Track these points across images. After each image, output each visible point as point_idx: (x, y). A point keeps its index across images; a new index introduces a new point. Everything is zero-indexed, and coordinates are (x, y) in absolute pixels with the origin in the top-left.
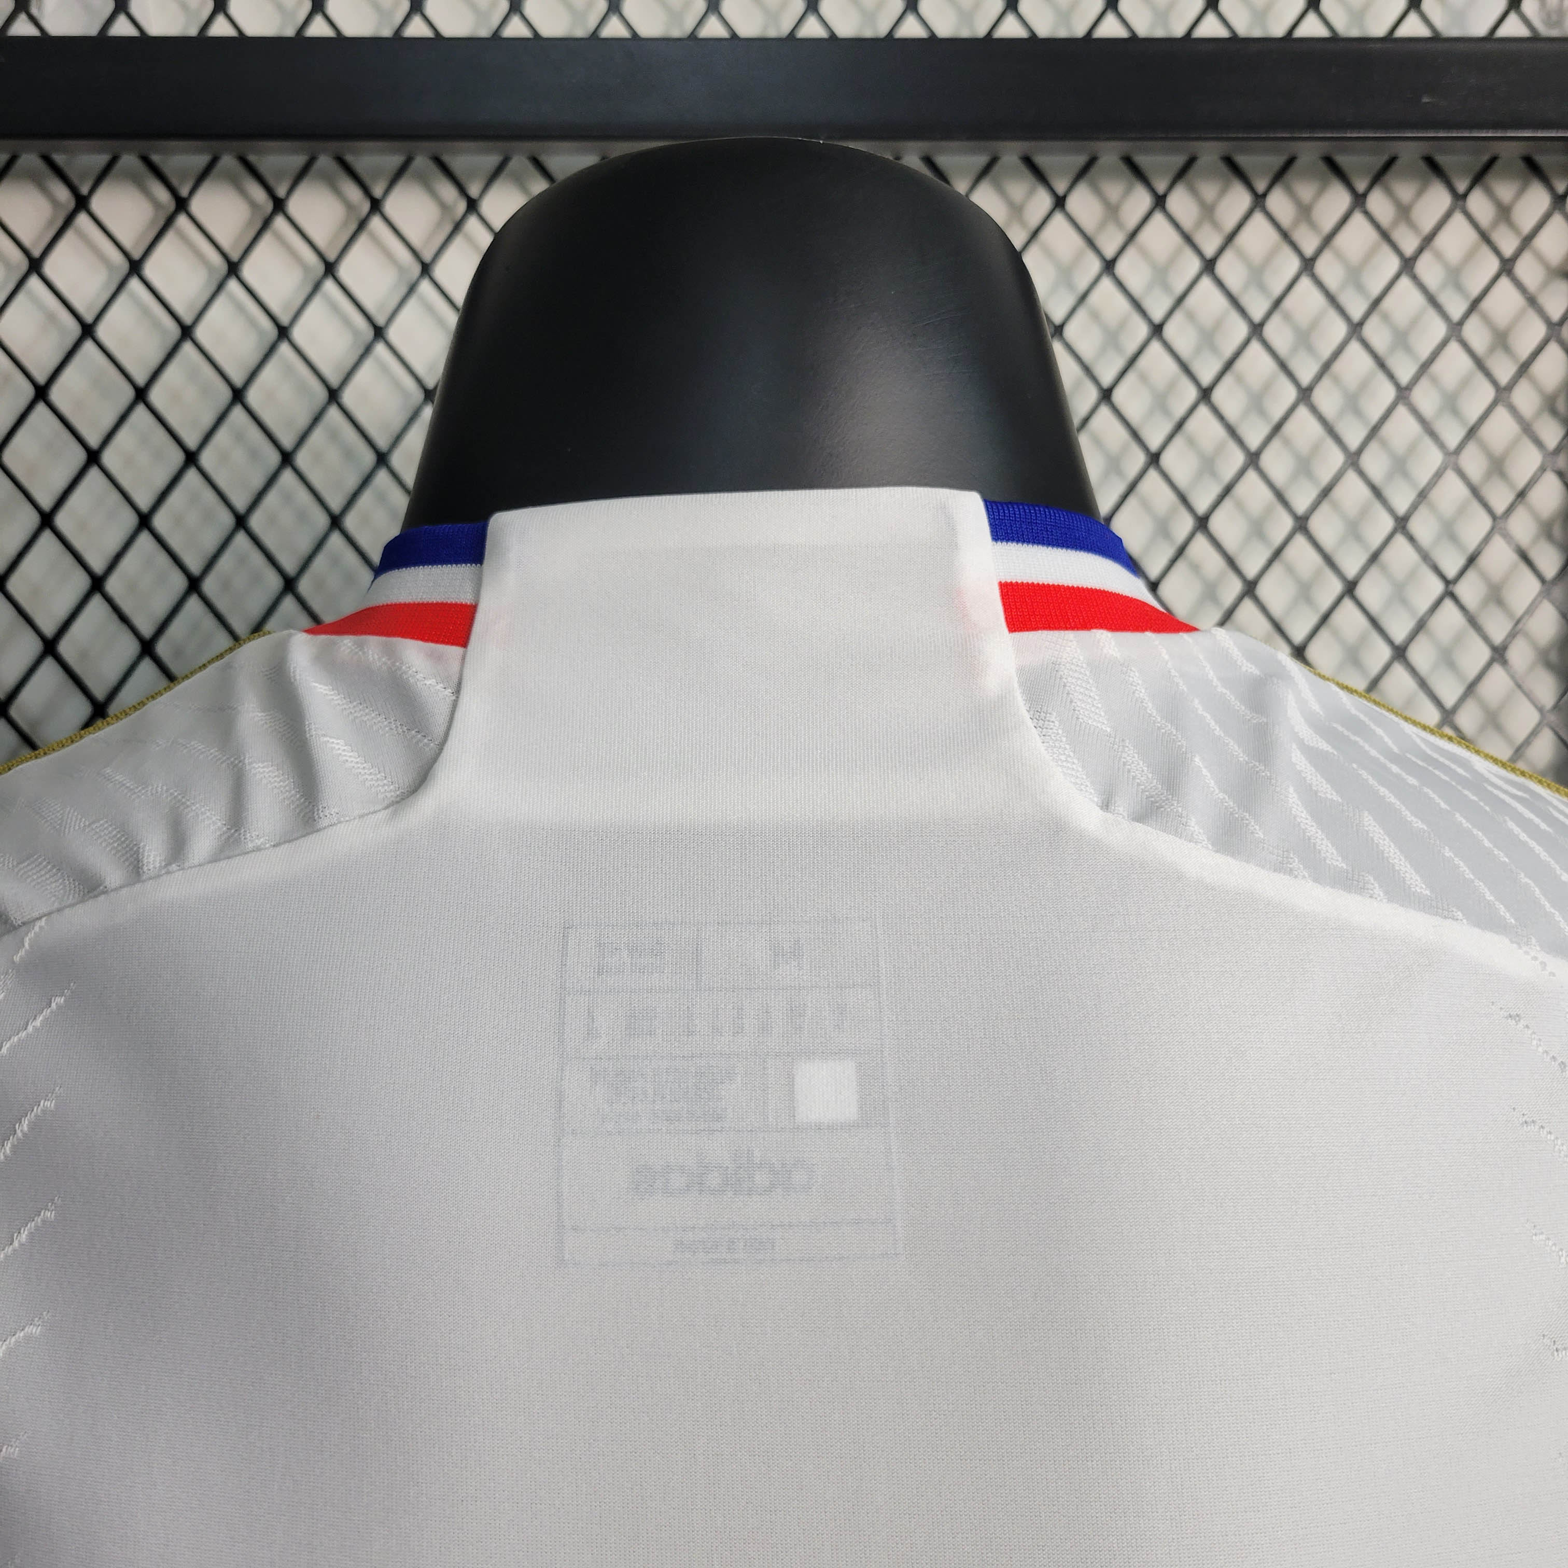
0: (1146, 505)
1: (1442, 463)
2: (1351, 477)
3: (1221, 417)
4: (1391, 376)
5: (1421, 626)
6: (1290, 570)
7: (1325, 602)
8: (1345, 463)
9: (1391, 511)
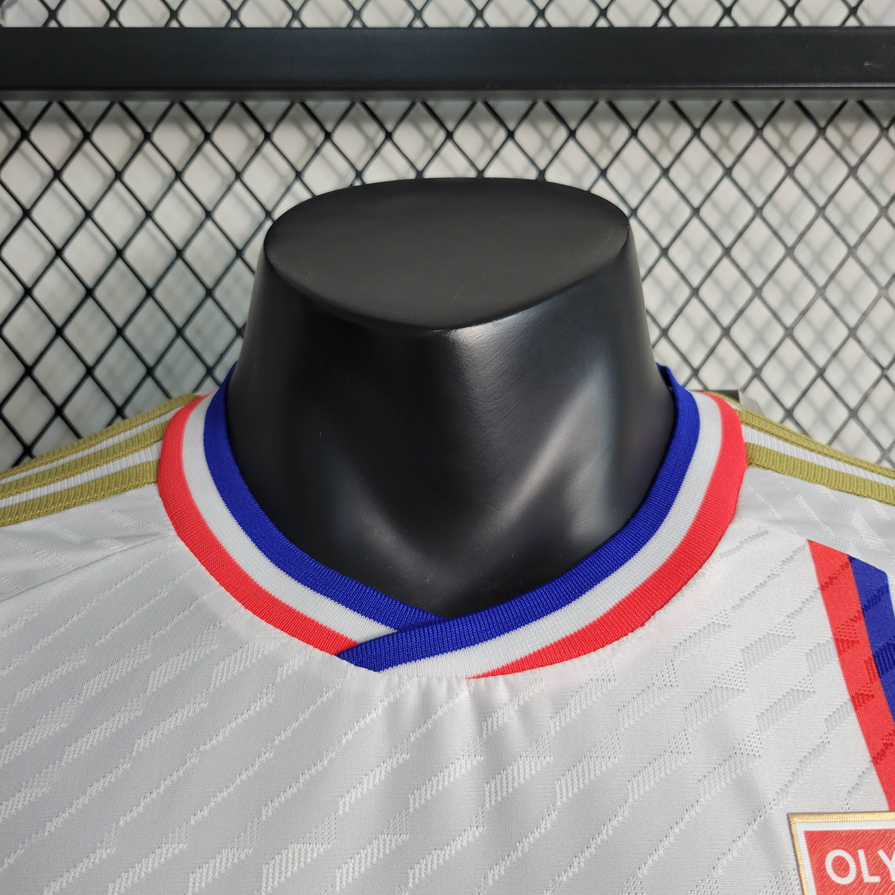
0: (689, 322)
1: (878, 294)
2: (820, 303)
3: (737, 266)
4: (844, 240)
5: (866, 398)
6: (781, 363)
7: (804, 383)
8: (816, 294)
9: (846, 324)
